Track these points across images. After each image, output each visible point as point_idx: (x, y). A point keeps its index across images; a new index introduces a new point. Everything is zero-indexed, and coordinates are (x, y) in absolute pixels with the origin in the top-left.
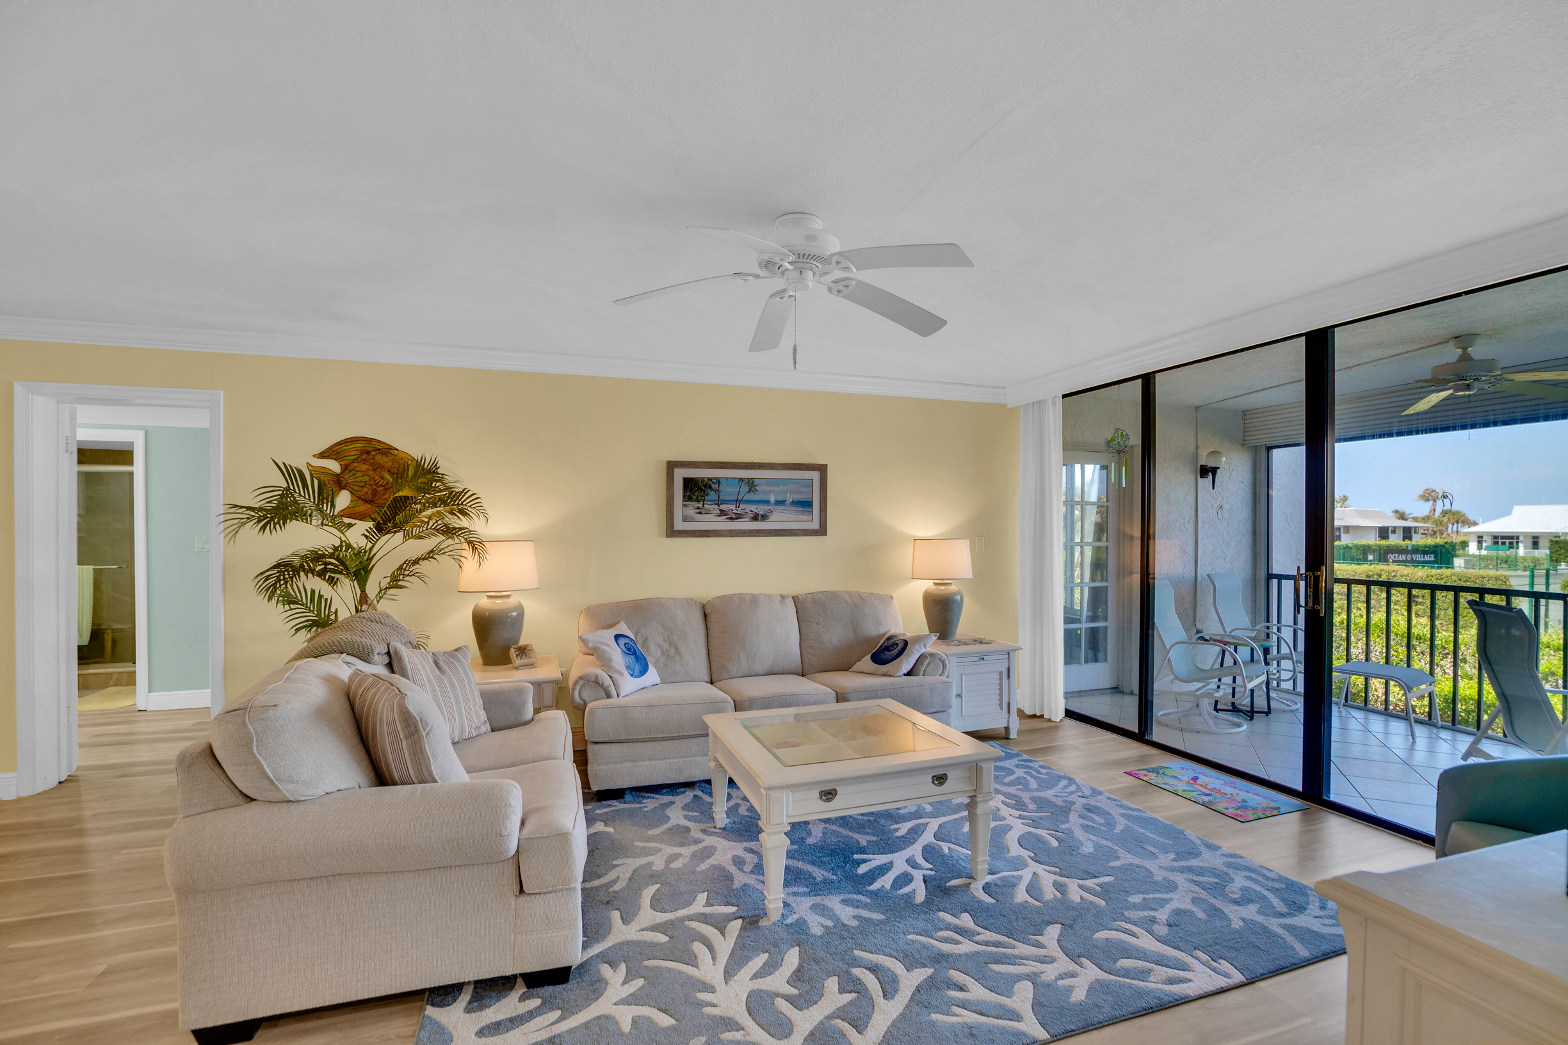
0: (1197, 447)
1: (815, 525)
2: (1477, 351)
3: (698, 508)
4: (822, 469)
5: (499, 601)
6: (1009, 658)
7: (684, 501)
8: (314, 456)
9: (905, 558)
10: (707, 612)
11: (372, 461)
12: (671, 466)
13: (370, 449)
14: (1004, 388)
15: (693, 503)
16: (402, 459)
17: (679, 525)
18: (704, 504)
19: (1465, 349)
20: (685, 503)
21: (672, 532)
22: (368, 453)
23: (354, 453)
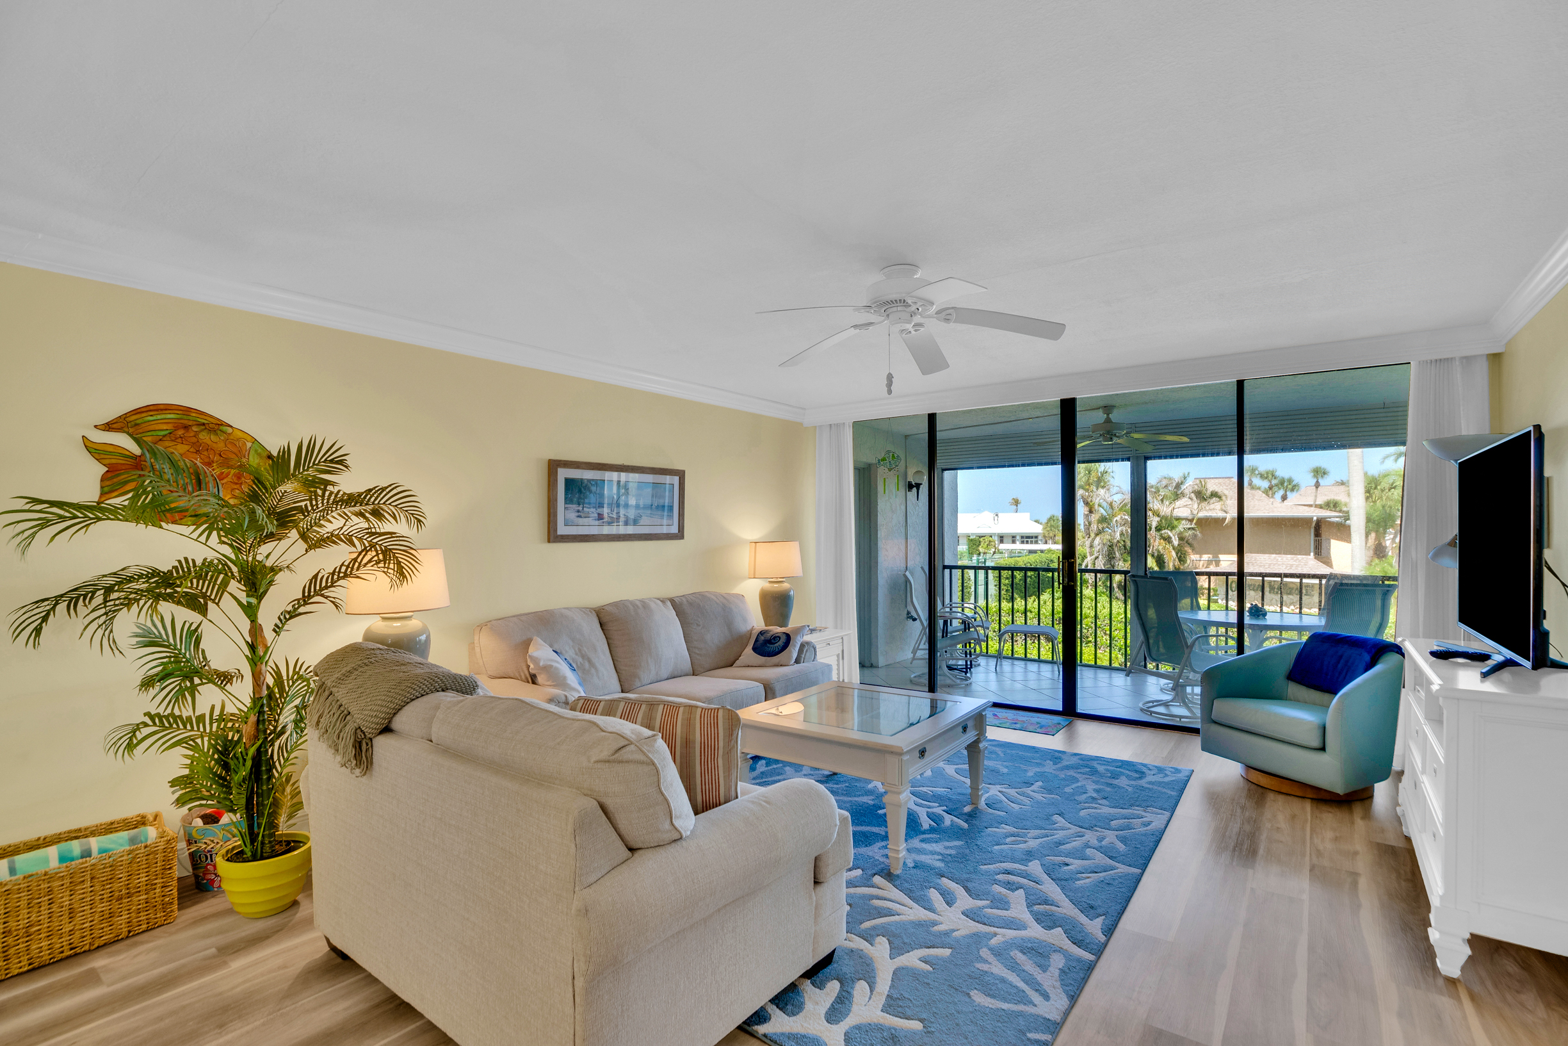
0: (906, 468)
1: (674, 529)
2: (1114, 417)
3: (578, 511)
4: (681, 475)
5: (397, 624)
6: (842, 642)
7: (566, 503)
8: (96, 426)
9: (743, 559)
10: (604, 620)
11: (194, 440)
12: (554, 466)
13: (190, 423)
14: (804, 409)
15: (574, 506)
16: (238, 440)
17: (562, 530)
18: (583, 508)
19: (1108, 415)
20: (567, 506)
21: (553, 536)
22: (186, 428)
23: (165, 427)
